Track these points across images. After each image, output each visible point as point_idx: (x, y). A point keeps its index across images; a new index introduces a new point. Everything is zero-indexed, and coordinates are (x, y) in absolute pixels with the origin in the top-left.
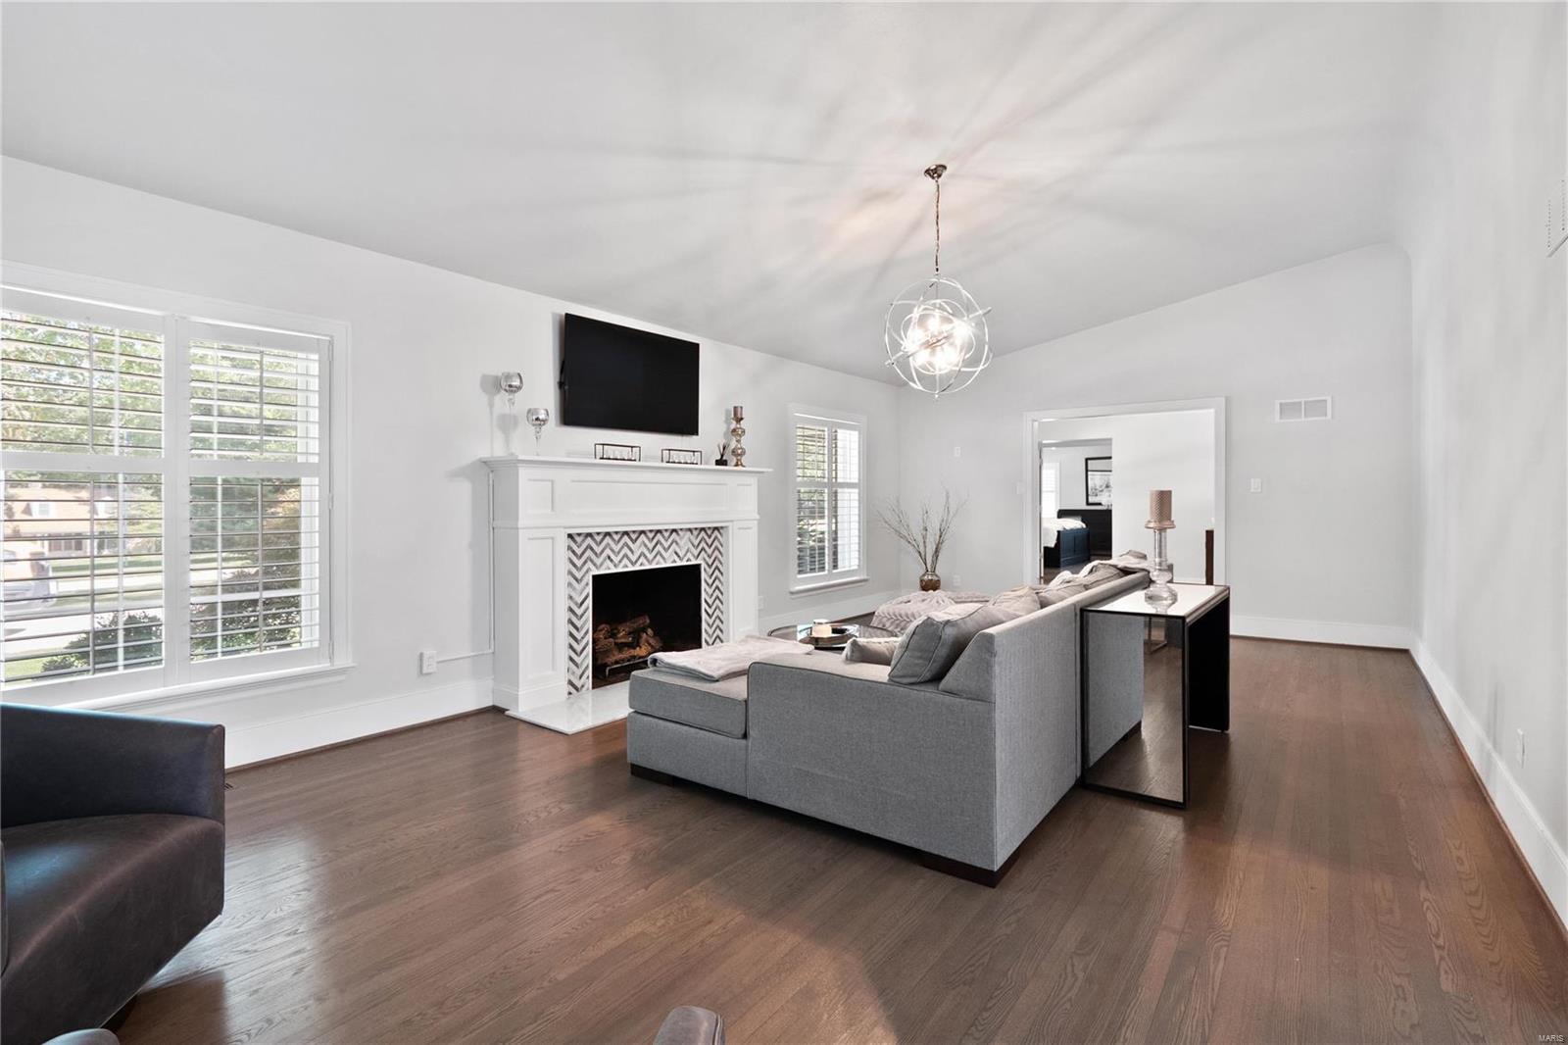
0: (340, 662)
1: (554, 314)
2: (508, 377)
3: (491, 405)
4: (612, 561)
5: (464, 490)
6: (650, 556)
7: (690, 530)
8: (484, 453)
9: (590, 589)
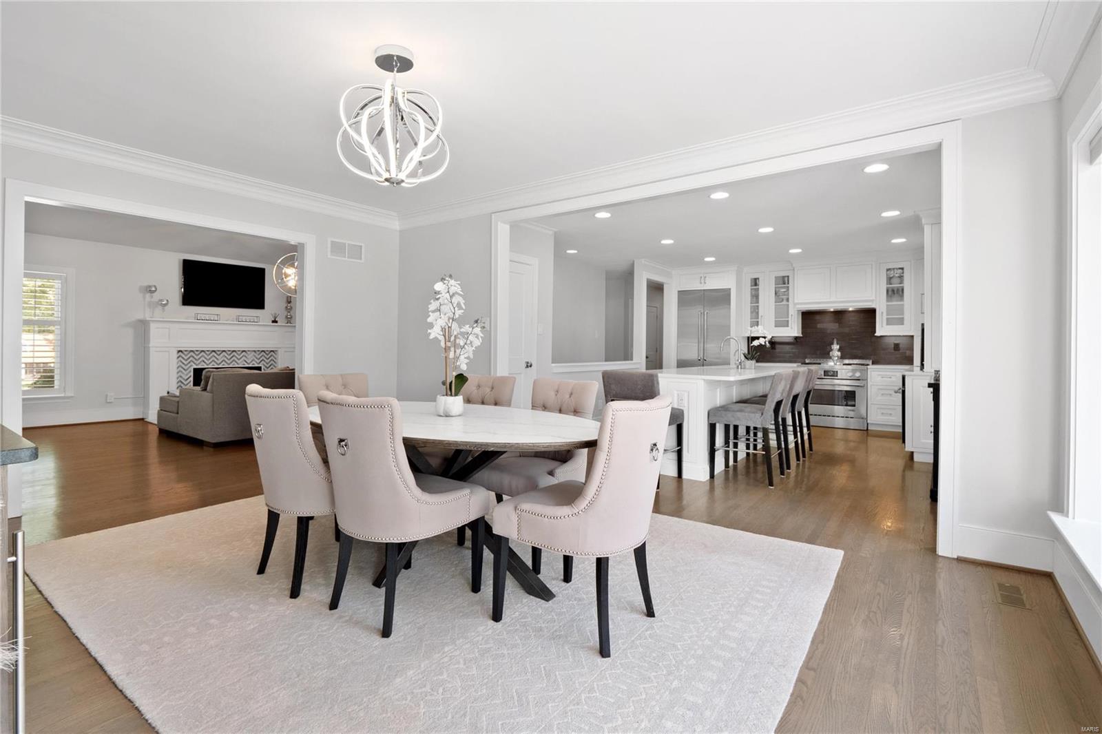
0: (69, 394)
1: (179, 260)
2: (150, 287)
3: (144, 298)
4: (205, 362)
5: (130, 333)
6: (229, 362)
7: (255, 351)
8: (141, 317)
9: (192, 374)
